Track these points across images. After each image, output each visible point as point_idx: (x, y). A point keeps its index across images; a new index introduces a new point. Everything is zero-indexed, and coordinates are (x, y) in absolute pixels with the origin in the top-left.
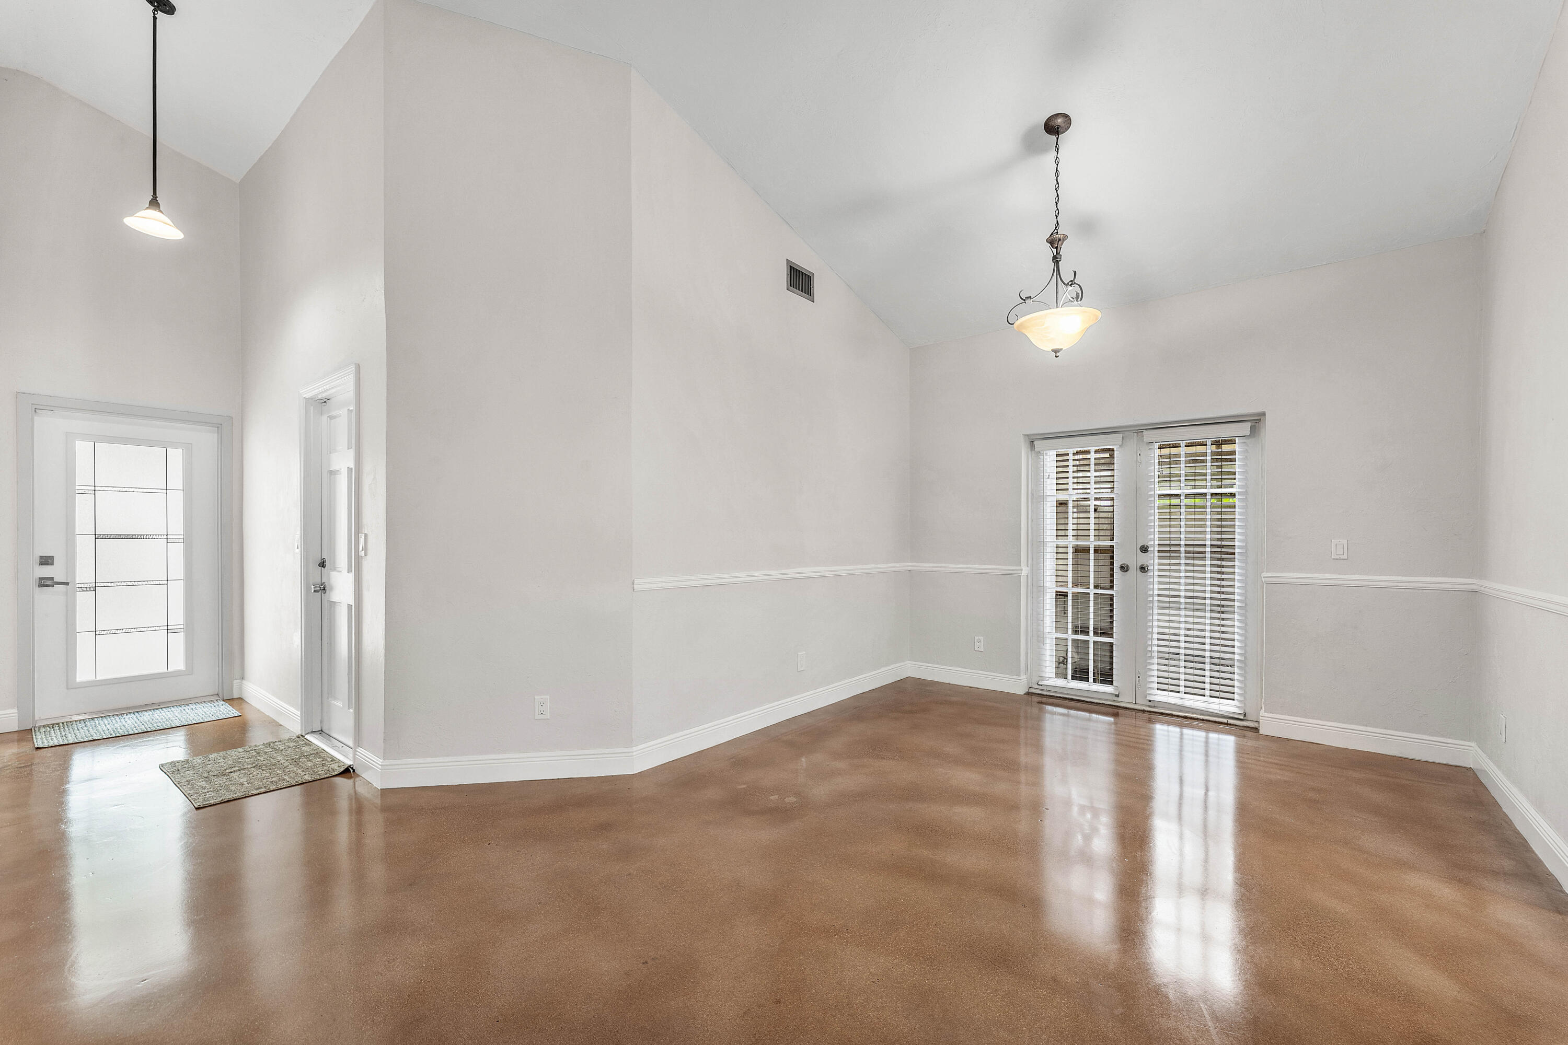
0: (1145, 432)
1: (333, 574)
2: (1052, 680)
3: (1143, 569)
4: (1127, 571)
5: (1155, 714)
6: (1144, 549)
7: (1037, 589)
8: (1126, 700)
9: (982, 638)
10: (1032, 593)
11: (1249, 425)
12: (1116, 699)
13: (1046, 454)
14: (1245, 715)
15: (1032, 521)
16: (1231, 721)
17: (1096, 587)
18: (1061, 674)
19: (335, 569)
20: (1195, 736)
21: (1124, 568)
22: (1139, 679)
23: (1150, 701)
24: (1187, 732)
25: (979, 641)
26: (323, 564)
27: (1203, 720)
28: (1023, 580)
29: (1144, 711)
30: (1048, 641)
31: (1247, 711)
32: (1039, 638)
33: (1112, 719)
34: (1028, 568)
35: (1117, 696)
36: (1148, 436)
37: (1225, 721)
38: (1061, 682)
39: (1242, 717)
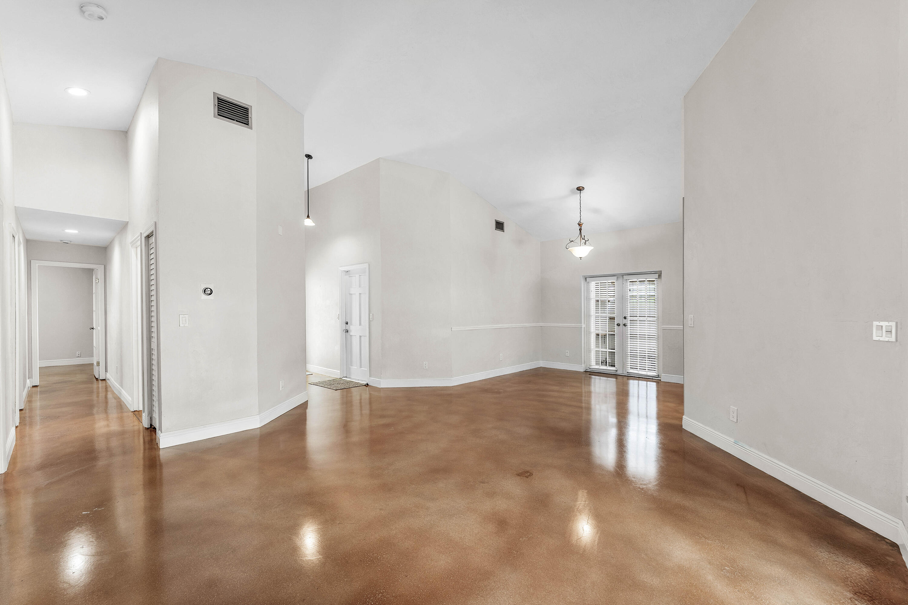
0: (624, 276)
1: (351, 326)
2: (594, 366)
3: (625, 325)
4: (619, 326)
5: (630, 377)
6: (625, 318)
7: (589, 333)
8: (619, 372)
9: (568, 351)
10: (587, 334)
11: (658, 275)
12: (616, 372)
13: (591, 283)
14: (658, 376)
15: (586, 307)
16: (654, 378)
17: (609, 332)
18: (597, 364)
19: (352, 325)
20: (643, 383)
21: (618, 325)
22: (624, 365)
23: (628, 372)
24: (640, 382)
25: (567, 352)
26: (347, 323)
27: (645, 378)
28: (583, 329)
29: (625, 376)
30: (592, 352)
31: (659, 375)
32: (589, 351)
33: (615, 379)
34: (584, 325)
35: (617, 371)
36: (625, 277)
37: (652, 378)
38: (597, 367)
39: (657, 376)
